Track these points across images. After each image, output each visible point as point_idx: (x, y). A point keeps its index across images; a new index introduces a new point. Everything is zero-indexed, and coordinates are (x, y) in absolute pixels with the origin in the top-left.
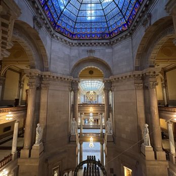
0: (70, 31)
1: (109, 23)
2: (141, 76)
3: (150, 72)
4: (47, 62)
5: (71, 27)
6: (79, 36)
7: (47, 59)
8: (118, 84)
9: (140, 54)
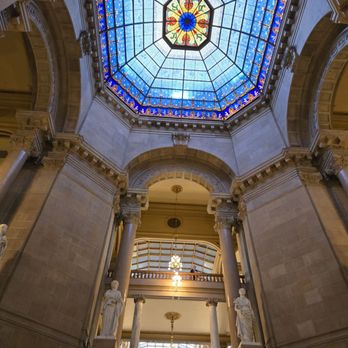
0: (137, 99)
1: (221, 93)
2: (310, 158)
3: (326, 140)
4: (76, 121)
5: (141, 92)
6: (154, 111)
7: (77, 115)
8: (253, 192)
9: (295, 121)
